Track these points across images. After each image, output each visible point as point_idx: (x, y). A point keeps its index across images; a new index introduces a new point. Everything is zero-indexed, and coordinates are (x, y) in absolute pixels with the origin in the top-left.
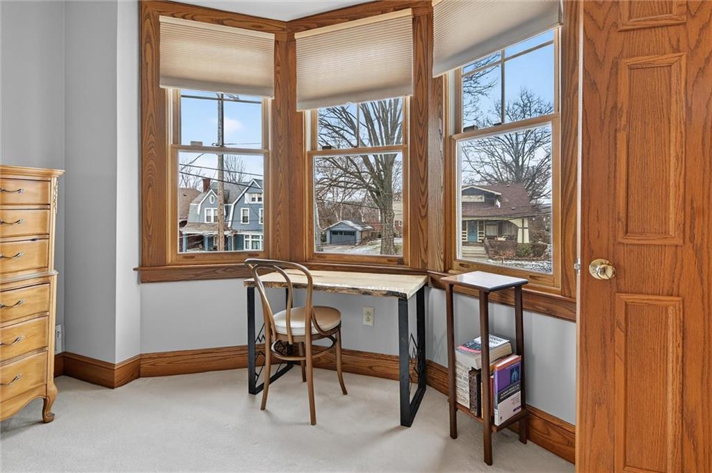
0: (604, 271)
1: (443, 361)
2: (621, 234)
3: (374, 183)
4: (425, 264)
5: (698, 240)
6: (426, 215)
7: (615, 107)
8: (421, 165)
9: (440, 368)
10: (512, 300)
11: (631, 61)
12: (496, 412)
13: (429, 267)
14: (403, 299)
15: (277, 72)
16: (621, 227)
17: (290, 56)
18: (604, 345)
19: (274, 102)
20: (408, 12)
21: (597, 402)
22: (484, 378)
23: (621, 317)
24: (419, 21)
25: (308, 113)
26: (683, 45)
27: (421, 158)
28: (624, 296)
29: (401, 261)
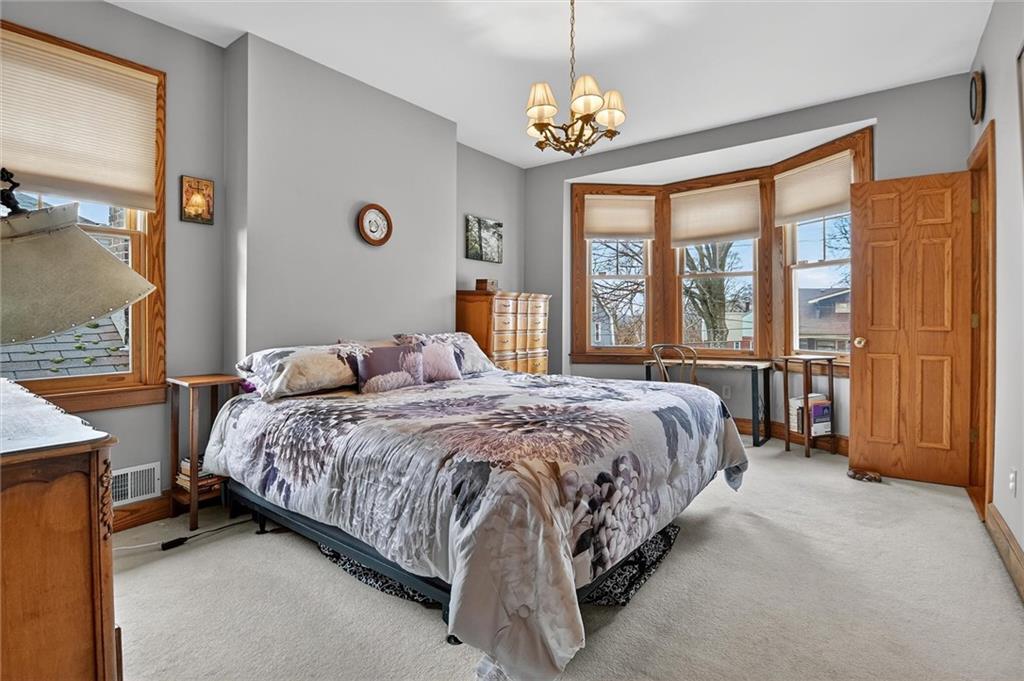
0: (860, 342)
1: (782, 420)
2: (869, 325)
3: (697, 287)
4: (770, 354)
5: (907, 328)
6: (771, 321)
7: (866, 265)
8: (767, 285)
9: (780, 425)
10: (827, 372)
11: (873, 244)
12: (812, 428)
13: (774, 356)
14: (755, 370)
15: (656, 221)
16: (870, 321)
17: (665, 209)
18: (862, 379)
19: (653, 242)
20: (757, 182)
21: (859, 407)
22: (805, 411)
23: (870, 365)
24: (765, 186)
25: (678, 250)
26: (898, 237)
27: (767, 280)
28: (870, 355)
29: (751, 354)
